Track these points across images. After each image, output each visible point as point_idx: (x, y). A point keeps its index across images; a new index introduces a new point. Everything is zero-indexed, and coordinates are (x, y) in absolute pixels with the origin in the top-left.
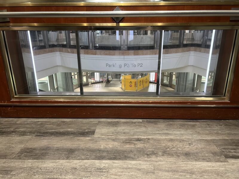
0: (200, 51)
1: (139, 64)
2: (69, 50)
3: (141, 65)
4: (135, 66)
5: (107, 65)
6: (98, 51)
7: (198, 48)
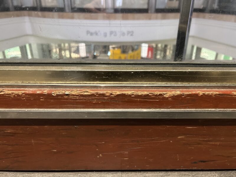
0: (204, 17)
1: (129, 32)
2: (40, 13)
3: (131, 33)
4: (123, 34)
5: (88, 32)
6: (76, 14)
7: (201, 14)
